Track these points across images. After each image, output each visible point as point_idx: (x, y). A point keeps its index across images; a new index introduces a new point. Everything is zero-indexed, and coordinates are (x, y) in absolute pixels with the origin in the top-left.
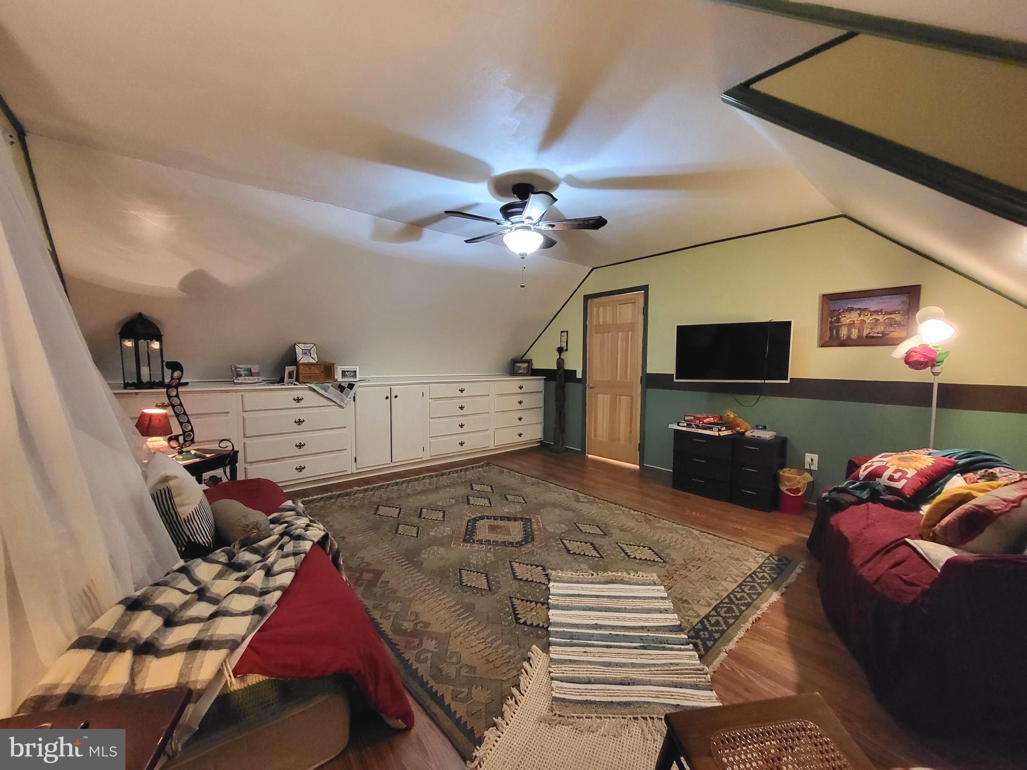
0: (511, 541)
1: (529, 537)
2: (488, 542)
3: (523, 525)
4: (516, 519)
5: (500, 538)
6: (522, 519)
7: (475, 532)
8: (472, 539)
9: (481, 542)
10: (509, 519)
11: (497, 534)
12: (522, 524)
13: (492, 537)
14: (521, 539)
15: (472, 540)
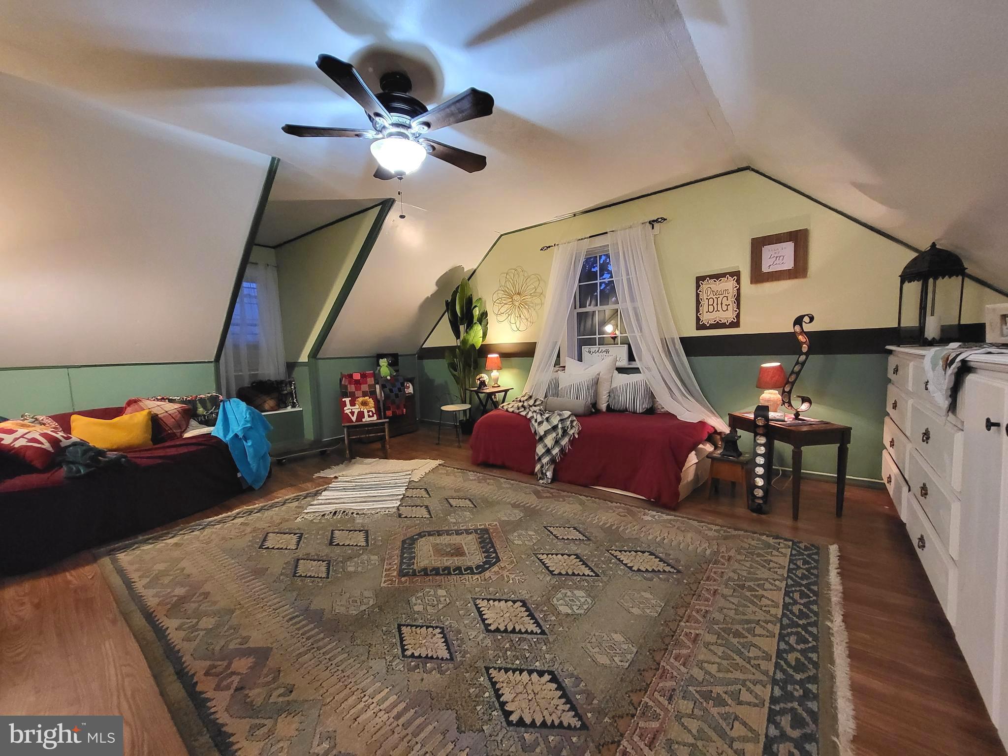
0: (431, 538)
1: (409, 544)
2: (458, 533)
3: (413, 564)
4: (425, 572)
5: (445, 540)
6: (414, 574)
7: (480, 543)
8: (478, 534)
9: (468, 532)
10: (436, 571)
11: (450, 544)
12: (415, 565)
13: (456, 539)
14: (419, 541)
15: (479, 532)
